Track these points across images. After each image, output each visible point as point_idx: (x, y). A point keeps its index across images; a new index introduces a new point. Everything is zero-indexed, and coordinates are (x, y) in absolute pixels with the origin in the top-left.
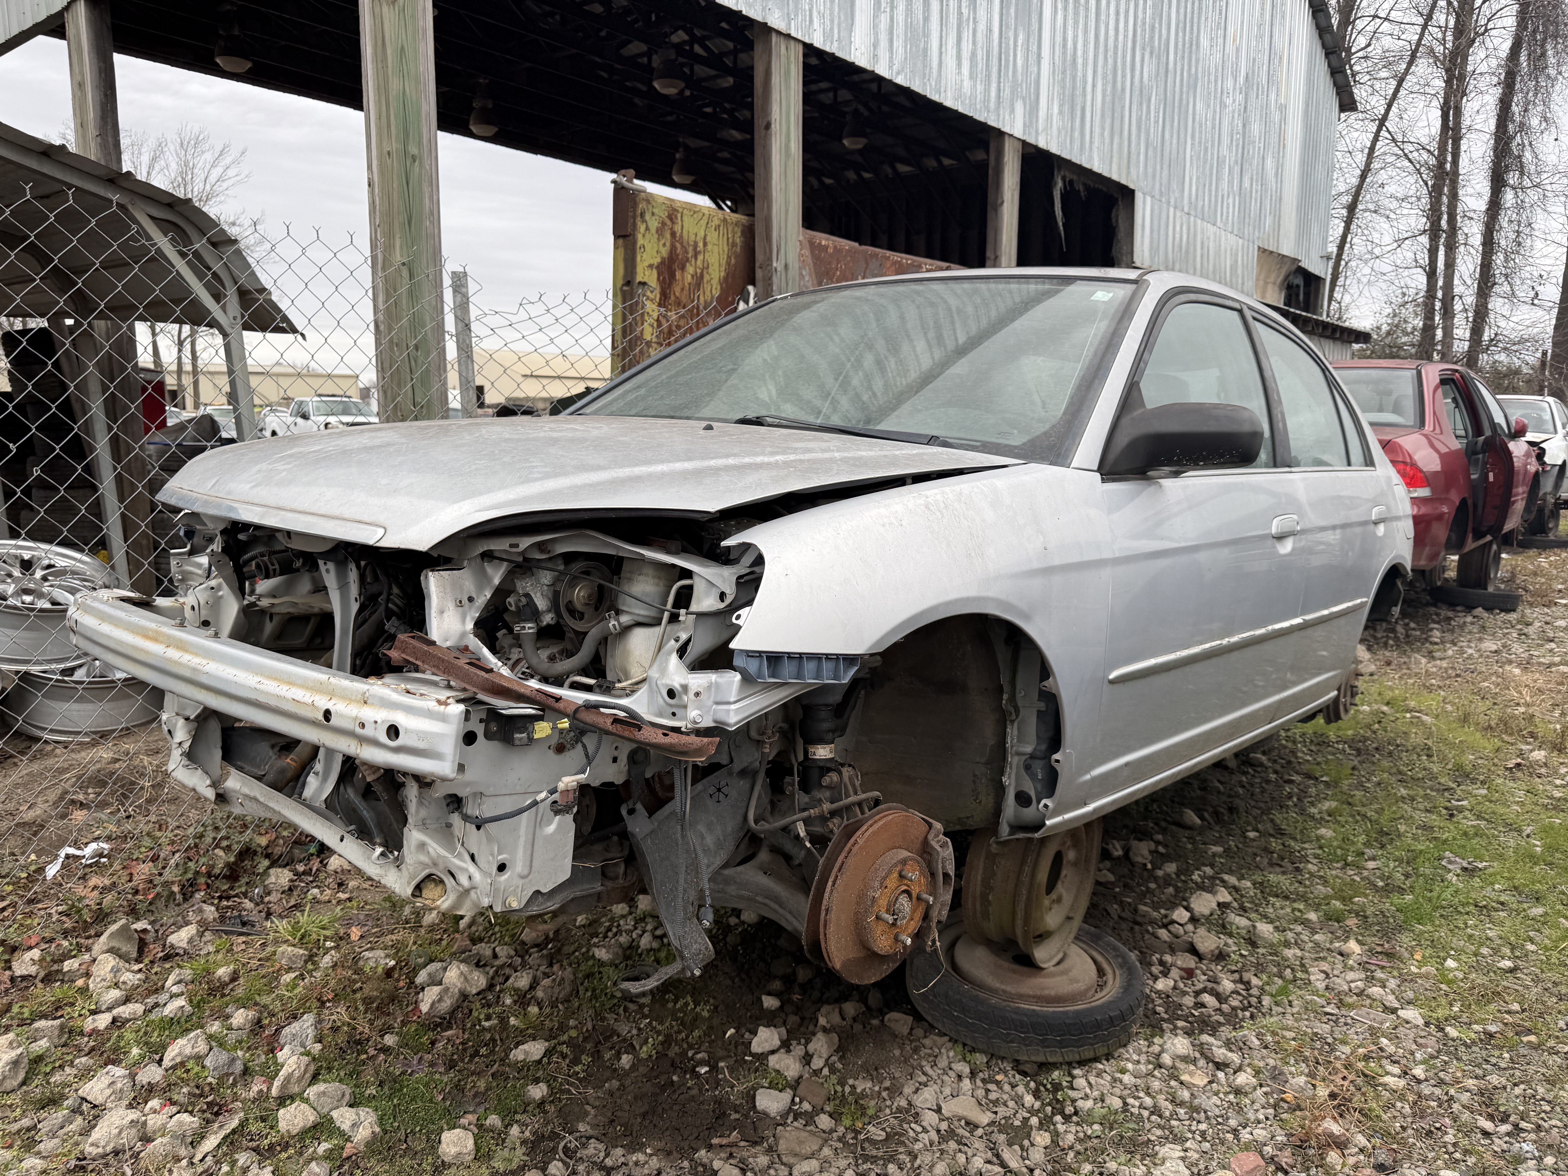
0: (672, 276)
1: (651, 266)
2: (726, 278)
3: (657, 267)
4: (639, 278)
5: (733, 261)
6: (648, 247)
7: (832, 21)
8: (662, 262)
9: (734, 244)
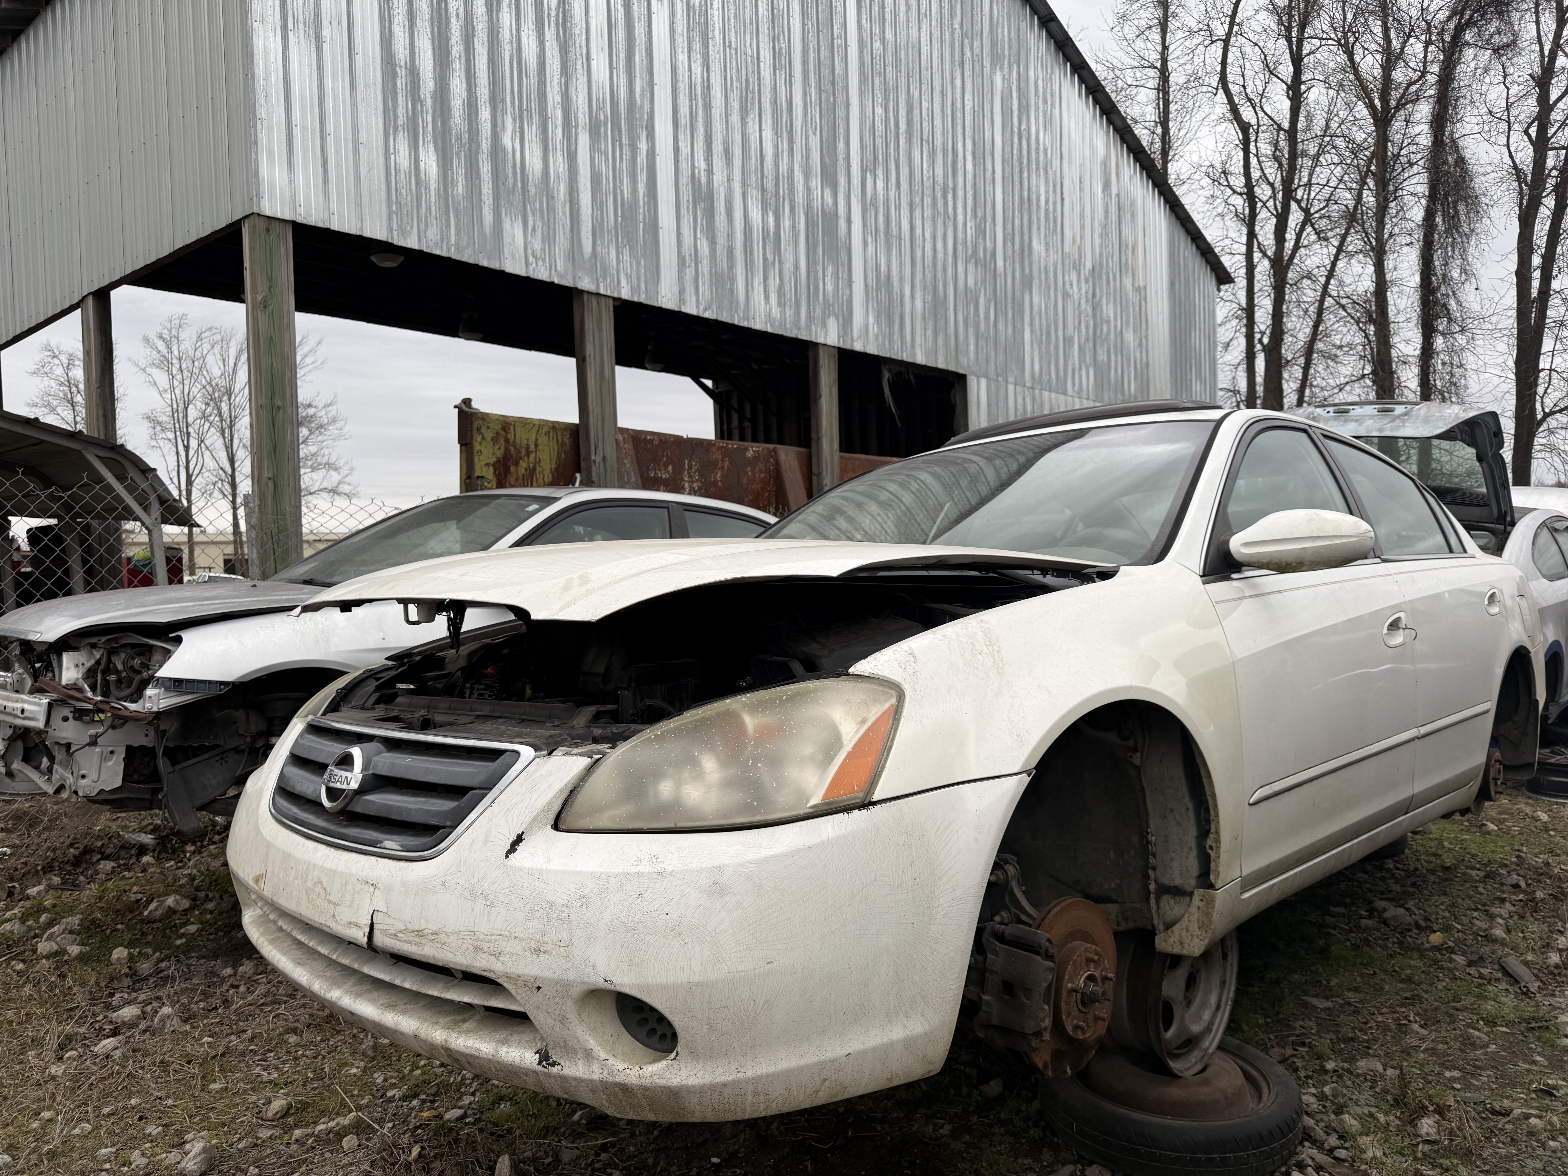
0: (507, 470)
1: (487, 465)
2: (557, 469)
3: (494, 465)
4: (477, 473)
5: (563, 456)
6: (484, 452)
7: (639, 279)
8: (498, 461)
9: (563, 444)
